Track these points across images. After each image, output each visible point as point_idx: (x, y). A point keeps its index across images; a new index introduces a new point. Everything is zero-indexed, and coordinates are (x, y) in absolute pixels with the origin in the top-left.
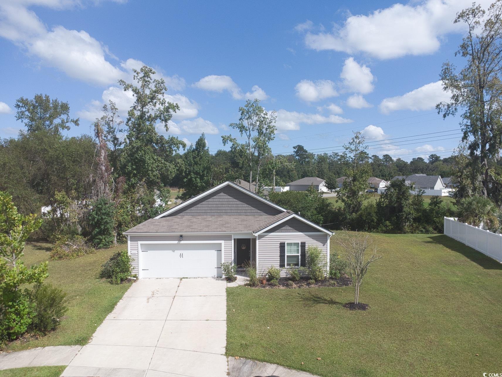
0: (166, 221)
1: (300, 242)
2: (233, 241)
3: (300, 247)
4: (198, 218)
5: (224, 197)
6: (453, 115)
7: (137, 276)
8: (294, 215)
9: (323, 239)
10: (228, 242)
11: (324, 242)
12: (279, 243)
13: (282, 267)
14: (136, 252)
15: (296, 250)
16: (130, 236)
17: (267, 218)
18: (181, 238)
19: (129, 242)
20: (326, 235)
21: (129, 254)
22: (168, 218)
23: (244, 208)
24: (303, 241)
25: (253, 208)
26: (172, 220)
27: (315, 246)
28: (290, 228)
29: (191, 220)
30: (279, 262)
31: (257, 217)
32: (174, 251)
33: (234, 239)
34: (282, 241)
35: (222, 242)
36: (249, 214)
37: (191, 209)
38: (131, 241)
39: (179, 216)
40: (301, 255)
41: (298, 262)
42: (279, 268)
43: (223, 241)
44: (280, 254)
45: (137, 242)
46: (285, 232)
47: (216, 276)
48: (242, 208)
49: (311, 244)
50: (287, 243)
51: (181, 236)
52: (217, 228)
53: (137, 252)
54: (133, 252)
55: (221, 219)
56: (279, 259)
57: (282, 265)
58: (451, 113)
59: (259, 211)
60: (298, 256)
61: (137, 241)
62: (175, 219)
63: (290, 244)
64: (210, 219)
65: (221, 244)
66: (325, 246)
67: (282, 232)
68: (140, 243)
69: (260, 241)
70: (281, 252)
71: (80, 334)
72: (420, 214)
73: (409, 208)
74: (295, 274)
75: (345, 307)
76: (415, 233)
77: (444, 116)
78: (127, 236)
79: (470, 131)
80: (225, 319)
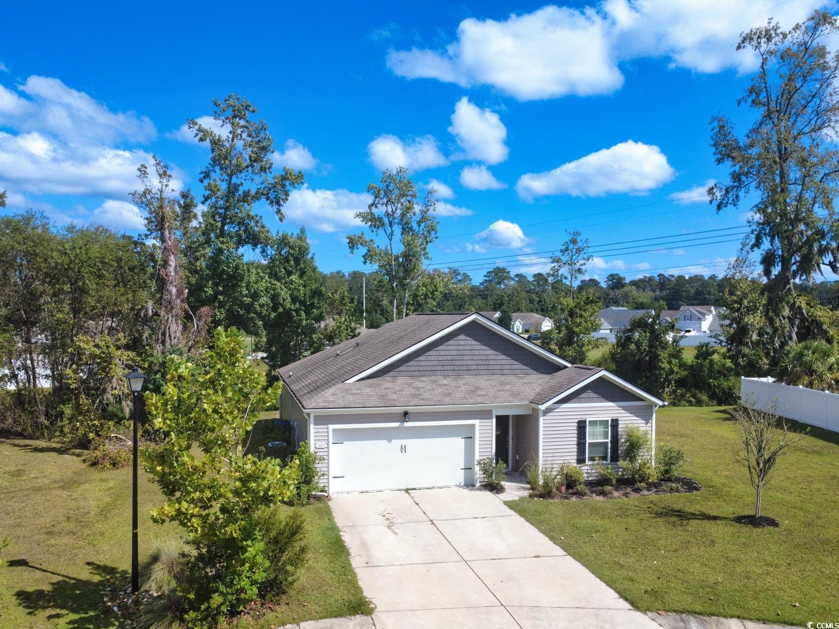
0: (370, 386)
1: (610, 419)
2: (494, 420)
3: (610, 428)
4: (424, 381)
5: (466, 343)
7: (326, 489)
8: (603, 373)
9: (645, 412)
10: (487, 423)
11: (647, 419)
12: (577, 421)
13: (581, 463)
15: (602, 433)
16: (314, 416)
17: (540, 379)
18: (406, 416)
19: (312, 428)
20: (651, 405)
21: (312, 449)
22: (370, 381)
23: (500, 362)
24: (615, 416)
25: (515, 362)
26: (379, 385)
27: (635, 425)
28: (594, 395)
29: (412, 384)
30: (576, 454)
31: (522, 378)
32: (390, 441)
33: (498, 417)
34: (582, 418)
35: (476, 422)
36: (506, 372)
37: (408, 364)
38: (315, 424)
39: (387, 377)
40: (611, 442)
41: (606, 453)
42: (575, 465)
43: (478, 421)
44: (578, 442)
45: (326, 426)
46: (586, 402)
47: (463, 484)
48: (496, 362)
49: (629, 421)
50: (589, 421)
51: (406, 413)
52: (465, 398)
53: (326, 445)
54: (320, 444)
55: (463, 381)
56: (576, 450)
57: (581, 460)
58: (732, 202)
59: (524, 367)
60: (607, 443)
61: (327, 424)
62: (386, 383)
63: (593, 423)
64: (445, 382)
65: (473, 426)
66: (649, 425)
67: (581, 402)
68: (332, 427)
69: (546, 418)
70: (578, 438)
71: (339, 595)
72: (686, 373)
73: (670, 363)
74: (610, 474)
75: (740, 523)
76: (679, 405)
77: (719, 207)
78: (309, 415)
79: (765, 234)
80: (565, 553)
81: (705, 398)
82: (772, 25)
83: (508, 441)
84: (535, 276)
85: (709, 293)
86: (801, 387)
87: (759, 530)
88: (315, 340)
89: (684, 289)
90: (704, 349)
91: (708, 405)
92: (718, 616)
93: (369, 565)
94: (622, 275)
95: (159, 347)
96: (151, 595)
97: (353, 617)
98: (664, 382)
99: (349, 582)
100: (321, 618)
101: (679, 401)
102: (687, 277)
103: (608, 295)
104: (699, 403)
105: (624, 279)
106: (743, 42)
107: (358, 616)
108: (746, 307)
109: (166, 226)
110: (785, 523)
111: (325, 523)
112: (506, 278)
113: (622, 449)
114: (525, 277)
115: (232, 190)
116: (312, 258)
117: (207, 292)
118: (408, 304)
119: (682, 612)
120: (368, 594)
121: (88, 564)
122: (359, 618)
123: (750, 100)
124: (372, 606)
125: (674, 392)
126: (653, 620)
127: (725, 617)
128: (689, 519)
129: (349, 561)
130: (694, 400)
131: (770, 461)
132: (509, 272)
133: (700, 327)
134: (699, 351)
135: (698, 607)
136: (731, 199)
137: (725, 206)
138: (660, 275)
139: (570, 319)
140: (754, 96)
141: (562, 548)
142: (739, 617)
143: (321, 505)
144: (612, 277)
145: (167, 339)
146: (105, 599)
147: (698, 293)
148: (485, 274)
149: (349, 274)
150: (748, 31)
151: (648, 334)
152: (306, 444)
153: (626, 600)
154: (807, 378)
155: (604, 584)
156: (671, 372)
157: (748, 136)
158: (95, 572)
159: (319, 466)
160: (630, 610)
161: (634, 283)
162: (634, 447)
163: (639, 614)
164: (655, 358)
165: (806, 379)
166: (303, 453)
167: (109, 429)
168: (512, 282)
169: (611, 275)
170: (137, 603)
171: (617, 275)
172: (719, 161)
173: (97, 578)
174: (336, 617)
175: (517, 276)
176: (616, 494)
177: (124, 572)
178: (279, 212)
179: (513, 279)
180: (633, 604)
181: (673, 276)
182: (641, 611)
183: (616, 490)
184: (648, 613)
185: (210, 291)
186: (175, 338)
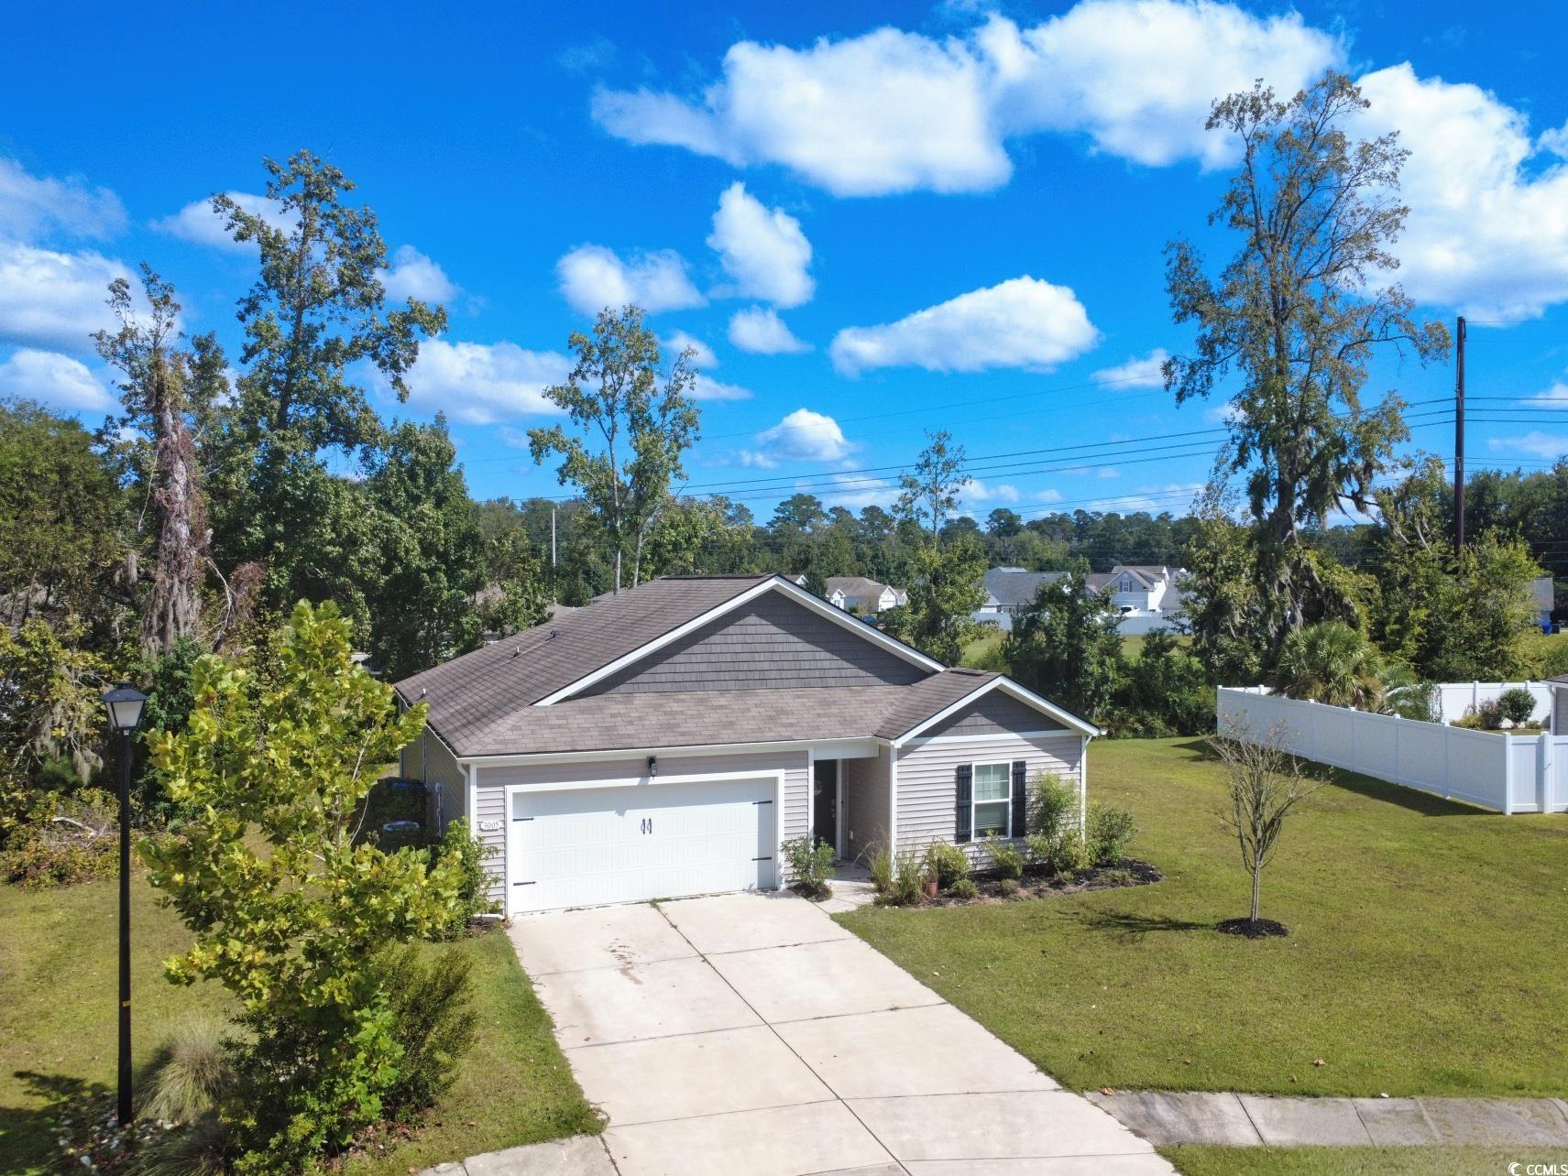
0: (583, 711)
1: (1011, 762)
2: (811, 769)
3: (1011, 777)
4: (684, 701)
5: (759, 629)
6: (1204, 394)
7: (502, 906)
8: (1001, 681)
9: (1069, 749)
10: (798, 774)
11: (1073, 760)
12: (955, 766)
13: (963, 841)
14: (495, 822)
15: (998, 786)
16: (477, 770)
17: (890, 693)
18: (651, 765)
19: (473, 790)
20: (1081, 735)
21: (475, 831)
22: (582, 702)
23: (819, 664)
24: (1020, 757)
25: (846, 664)
26: (601, 709)
27: (1054, 772)
28: (984, 721)
29: (661, 705)
30: (954, 825)
31: (857, 691)
32: (621, 813)
33: (817, 764)
34: (964, 761)
35: (780, 774)
36: (832, 682)
37: (653, 671)
38: (478, 786)
39: (615, 694)
40: (1014, 802)
41: (1006, 822)
42: (953, 844)
43: (783, 771)
44: (958, 803)
45: (501, 789)
46: (972, 733)
47: (755, 886)
48: (814, 664)
49: (1043, 765)
50: (977, 766)
51: (651, 761)
52: (759, 730)
53: (501, 824)
54: (489, 823)
55: (755, 700)
56: (954, 818)
57: (962, 837)
58: (1197, 388)
59: (862, 673)
60: (1007, 804)
61: (503, 784)
62: (612, 705)
63: (983, 770)
64: (722, 701)
65: (775, 780)
66: (1077, 770)
67: (962, 734)
68: (512, 789)
69: (902, 762)
70: (958, 797)
71: (537, 1102)
72: (1127, 681)
73: (1101, 664)
74: (1012, 858)
75: (1227, 932)
76: (1118, 737)
77: (1181, 396)
78: (467, 767)
79: (1253, 444)
80: (943, 1000)
81: (1159, 724)
82: (1262, 90)
83: (835, 807)
84: (865, 510)
85: (1159, 544)
86: (1312, 701)
87: (1256, 942)
88: (466, 627)
89: (1118, 537)
90: (1157, 639)
91: (1164, 736)
92: (1199, 1090)
93: (591, 1042)
94: (1015, 512)
95: (153, 643)
96: (160, 1129)
97: (566, 1141)
98: (1092, 698)
99: (556, 1075)
100: (507, 1146)
101: (1117, 729)
102: (1122, 517)
103: (992, 546)
104: (1150, 733)
105: (1019, 517)
106: (1217, 116)
107: (575, 1138)
108: (1224, 568)
109: (166, 404)
110: (1297, 929)
111: (503, 970)
112: (814, 514)
113: (1031, 814)
114: (848, 512)
115: (302, 338)
116: (459, 472)
117: (251, 535)
118: (643, 559)
119: (1141, 1089)
120: (591, 1095)
121: (20, 1075)
122: (578, 1141)
123: (1227, 216)
124: (601, 1117)
125: (1109, 714)
126: (1095, 1104)
127: (1210, 1091)
128: (1144, 930)
129: (553, 1037)
130: (1140, 728)
131: (1272, 826)
132: (819, 504)
133: (1146, 603)
134: (1149, 643)
135: (1167, 1079)
136: (1199, 383)
137: (1190, 396)
138: (1078, 512)
139: (933, 588)
140: (1234, 209)
141: (937, 991)
142: (1232, 1090)
143: (492, 937)
144: (998, 515)
145: (171, 626)
146: (62, 1143)
147: (1141, 544)
148: (777, 505)
149: (524, 504)
150: (1224, 98)
151: (1066, 615)
152: (463, 823)
153: (1049, 1073)
154: (1321, 686)
155: (1011, 1049)
156: (1105, 679)
157: (1225, 277)
158: (36, 1090)
159: (487, 865)
160: (1056, 1090)
161: (1035, 526)
162: (1052, 808)
163: (1071, 1096)
164: (1077, 655)
165: (1320, 689)
166: (457, 840)
167: (48, 806)
168: (826, 522)
169: (997, 512)
170: (130, 1145)
171: (1006, 510)
172: (1180, 317)
173: (40, 1103)
174: (535, 1142)
175: (834, 510)
176: (1023, 892)
177: (98, 1089)
178: (397, 382)
179: (826, 516)
180: (1059, 1079)
181: (1099, 514)
182: (1075, 1092)
183: (1023, 885)
184: (1087, 1094)
185: (258, 534)
186: (186, 624)
